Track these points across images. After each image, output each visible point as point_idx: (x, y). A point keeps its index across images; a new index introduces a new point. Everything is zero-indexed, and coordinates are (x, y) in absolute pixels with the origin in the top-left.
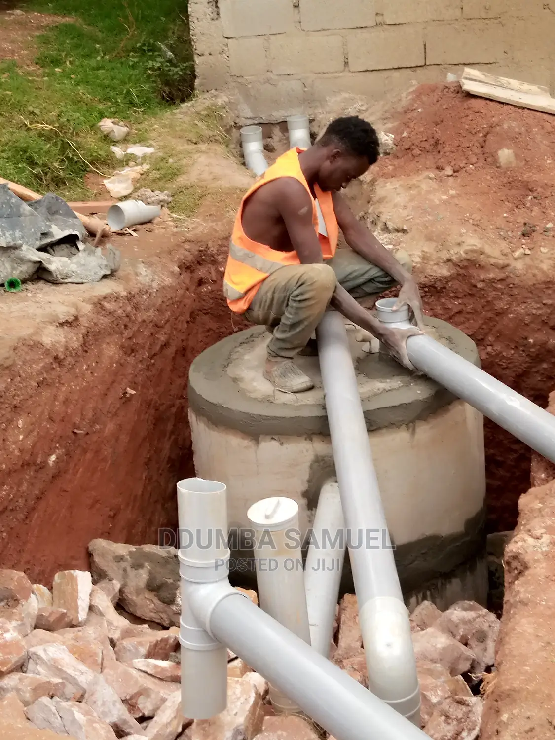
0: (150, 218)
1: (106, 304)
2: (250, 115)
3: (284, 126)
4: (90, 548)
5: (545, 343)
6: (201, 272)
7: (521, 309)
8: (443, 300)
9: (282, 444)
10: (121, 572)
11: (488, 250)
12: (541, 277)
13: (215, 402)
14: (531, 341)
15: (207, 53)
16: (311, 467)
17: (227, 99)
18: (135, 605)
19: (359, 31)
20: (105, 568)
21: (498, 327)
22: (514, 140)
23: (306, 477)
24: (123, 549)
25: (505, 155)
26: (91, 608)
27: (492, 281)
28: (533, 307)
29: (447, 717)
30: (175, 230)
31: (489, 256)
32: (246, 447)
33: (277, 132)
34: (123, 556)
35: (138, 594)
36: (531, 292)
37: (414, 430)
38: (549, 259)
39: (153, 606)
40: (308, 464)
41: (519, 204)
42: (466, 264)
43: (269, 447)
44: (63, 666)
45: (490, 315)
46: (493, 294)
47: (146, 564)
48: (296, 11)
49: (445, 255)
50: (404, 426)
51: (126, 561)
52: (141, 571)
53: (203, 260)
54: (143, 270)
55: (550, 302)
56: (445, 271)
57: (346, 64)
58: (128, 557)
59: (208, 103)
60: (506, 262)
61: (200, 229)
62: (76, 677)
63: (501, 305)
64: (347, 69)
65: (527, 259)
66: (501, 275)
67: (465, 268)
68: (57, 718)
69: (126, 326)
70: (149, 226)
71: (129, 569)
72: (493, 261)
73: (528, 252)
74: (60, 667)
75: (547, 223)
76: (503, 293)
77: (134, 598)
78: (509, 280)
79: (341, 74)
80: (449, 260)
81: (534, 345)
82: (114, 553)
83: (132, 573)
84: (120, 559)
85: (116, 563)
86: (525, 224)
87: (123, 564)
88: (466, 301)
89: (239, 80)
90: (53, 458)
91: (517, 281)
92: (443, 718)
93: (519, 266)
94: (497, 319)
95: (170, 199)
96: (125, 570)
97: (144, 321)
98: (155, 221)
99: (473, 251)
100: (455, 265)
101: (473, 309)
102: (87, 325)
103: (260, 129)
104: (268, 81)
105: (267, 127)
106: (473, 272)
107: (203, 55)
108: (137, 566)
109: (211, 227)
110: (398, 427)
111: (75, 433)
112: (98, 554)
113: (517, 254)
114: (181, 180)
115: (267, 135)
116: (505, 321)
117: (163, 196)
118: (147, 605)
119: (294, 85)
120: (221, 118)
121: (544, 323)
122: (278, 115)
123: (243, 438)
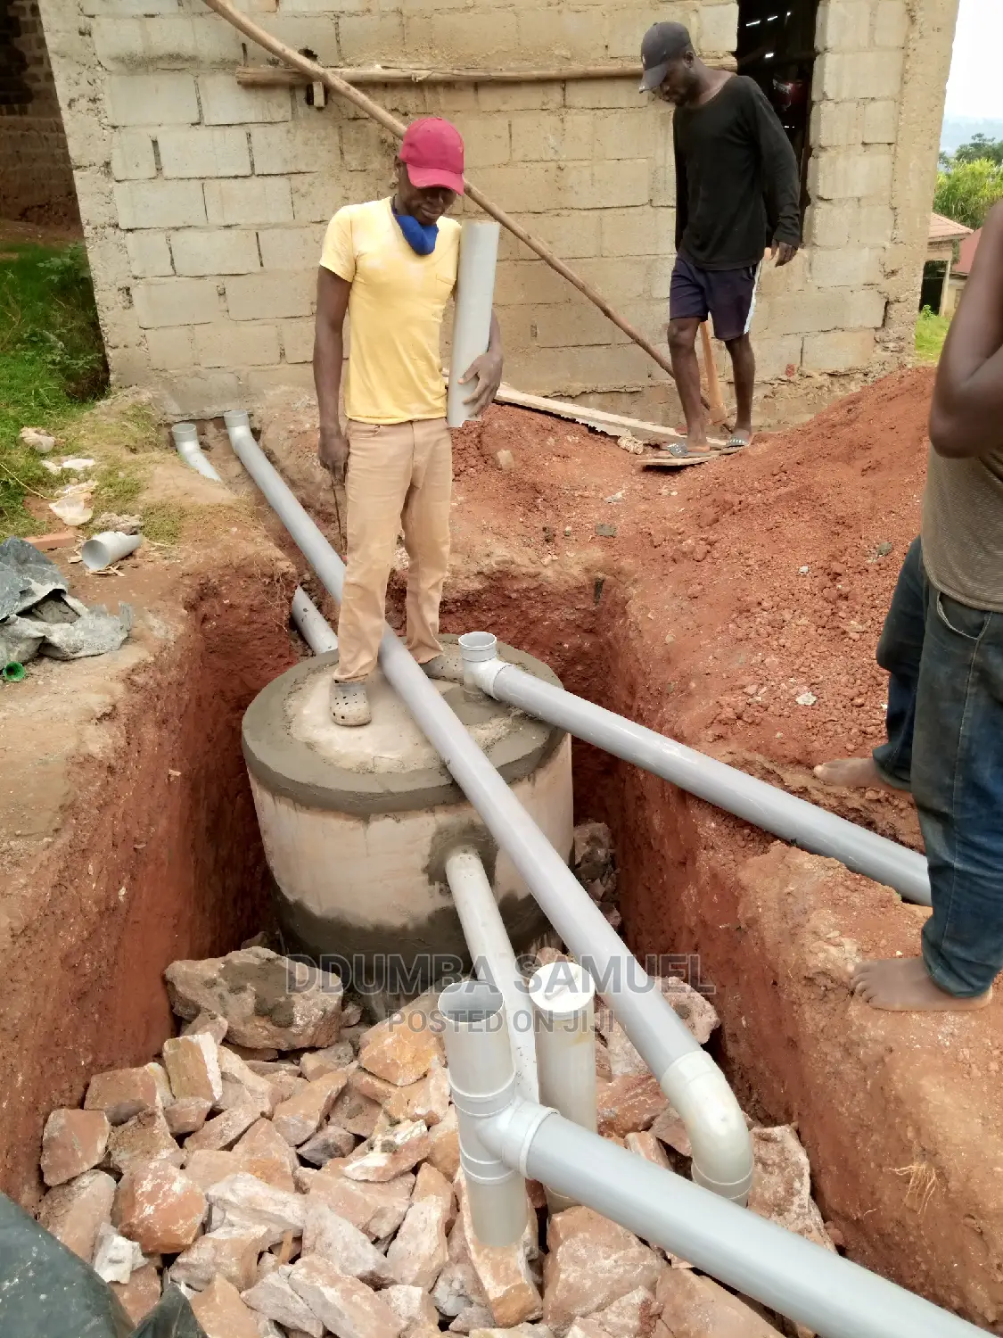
0: (130, 550)
1: (136, 678)
2: (178, 411)
3: (220, 422)
4: (169, 976)
5: (580, 647)
6: (205, 608)
7: (555, 616)
8: (476, 614)
9: (398, 821)
10: (216, 998)
11: (518, 560)
12: (573, 583)
13: (305, 781)
14: (566, 645)
15: (121, 346)
16: (433, 839)
17: (151, 396)
18: (244, 1035)
19: (294, 320)
20: (194, 998)
21: (534, 635)
22: (507, 439)
23: (427, 850)
24: (210, 968)
25: (504, 456)
26: (224, 1076)
27: (527, 590)
28: (568, 614)
29: (765, 1164)
30: (166, 562)
31: (519, 565)
32: (352, 829)
33: (211, 429)
34: (215, 979)
35: (245, 1023)
36: (564, 598)
37: (534, 780)
38: (578, 563)
39: (265, 1033)
40: (430, 838)
41: (532, 507)
42: (498, 575)
43: (383, 827)
44: (261, 1205)
45: (524, 624)
46: (525, 604)
47: (249, 984)
48: (222, 298)
49: (475, 569)
50: (526, 779)
51: (221, 985)
52: (243, 995)
53: (206, 594)
54: (154, 621)
55: (583, 606)
56: (476, 585)
57: (282, 355)
58: (221, 980)
59: (130, 401)
60: (538, 570)
61: (193, 559)
62: (282, 1214)
63: (534, 613)
64: (284, 361)
65: (556, 565)
66: (536, 584)
67: (498, 579)
68: (297, 1302)
69: (157, 697)
70: (131, 561)
71: (225, 994)
72: (524, 570)
73: (555, 558)
74: (258, 1208)
75: (565, 526)
76: (536, 602)
77: (242, 1028)
78: (541, 589)
79: (278, 367)
80: (480, 573)
81: (569, 650)
82: (203, 978)
83: (231, 999)
84: (211, 984)
85: (207, 991)
86: (544, 529)
87: (217, 990)
88: (499, 612)
89: (163, 374)
90: (123, 891)
91: (550, 589)
92: (760, 1166)
93: (549, 573)
94: (531, 627)
95: (142, 524)
96: (221, 996)
97: (170, 684)
98: (138, 553)
99: (505, 562)
100: (488, 577)
101: (507, 620)
102: (126, 711)
103: (193, 428)
104: (197, 375)
105: (200, 423)
106: (507, 583)
107: (117, 347)
108: (237, 989)
109: (206, 554)
110: (520, 780)
111: (135, 849)
112: (182, 983)
113: (546, 560)
114: (145, 498)
115: (202, 433)
116: (541, 629)
117: (134, 521)
118: (260, 1033)
119: (228, 379)
120: (149, 417)
121: (578, 626)
122: (212, 410)
123: (347, 819)
